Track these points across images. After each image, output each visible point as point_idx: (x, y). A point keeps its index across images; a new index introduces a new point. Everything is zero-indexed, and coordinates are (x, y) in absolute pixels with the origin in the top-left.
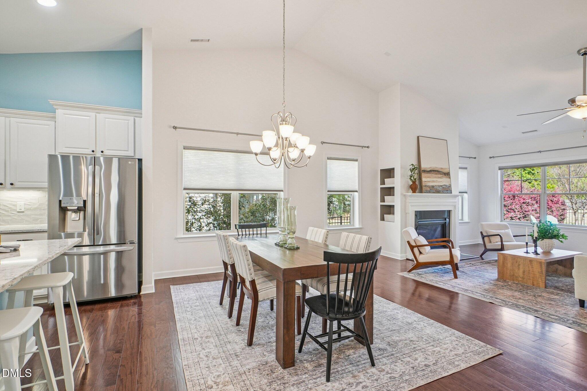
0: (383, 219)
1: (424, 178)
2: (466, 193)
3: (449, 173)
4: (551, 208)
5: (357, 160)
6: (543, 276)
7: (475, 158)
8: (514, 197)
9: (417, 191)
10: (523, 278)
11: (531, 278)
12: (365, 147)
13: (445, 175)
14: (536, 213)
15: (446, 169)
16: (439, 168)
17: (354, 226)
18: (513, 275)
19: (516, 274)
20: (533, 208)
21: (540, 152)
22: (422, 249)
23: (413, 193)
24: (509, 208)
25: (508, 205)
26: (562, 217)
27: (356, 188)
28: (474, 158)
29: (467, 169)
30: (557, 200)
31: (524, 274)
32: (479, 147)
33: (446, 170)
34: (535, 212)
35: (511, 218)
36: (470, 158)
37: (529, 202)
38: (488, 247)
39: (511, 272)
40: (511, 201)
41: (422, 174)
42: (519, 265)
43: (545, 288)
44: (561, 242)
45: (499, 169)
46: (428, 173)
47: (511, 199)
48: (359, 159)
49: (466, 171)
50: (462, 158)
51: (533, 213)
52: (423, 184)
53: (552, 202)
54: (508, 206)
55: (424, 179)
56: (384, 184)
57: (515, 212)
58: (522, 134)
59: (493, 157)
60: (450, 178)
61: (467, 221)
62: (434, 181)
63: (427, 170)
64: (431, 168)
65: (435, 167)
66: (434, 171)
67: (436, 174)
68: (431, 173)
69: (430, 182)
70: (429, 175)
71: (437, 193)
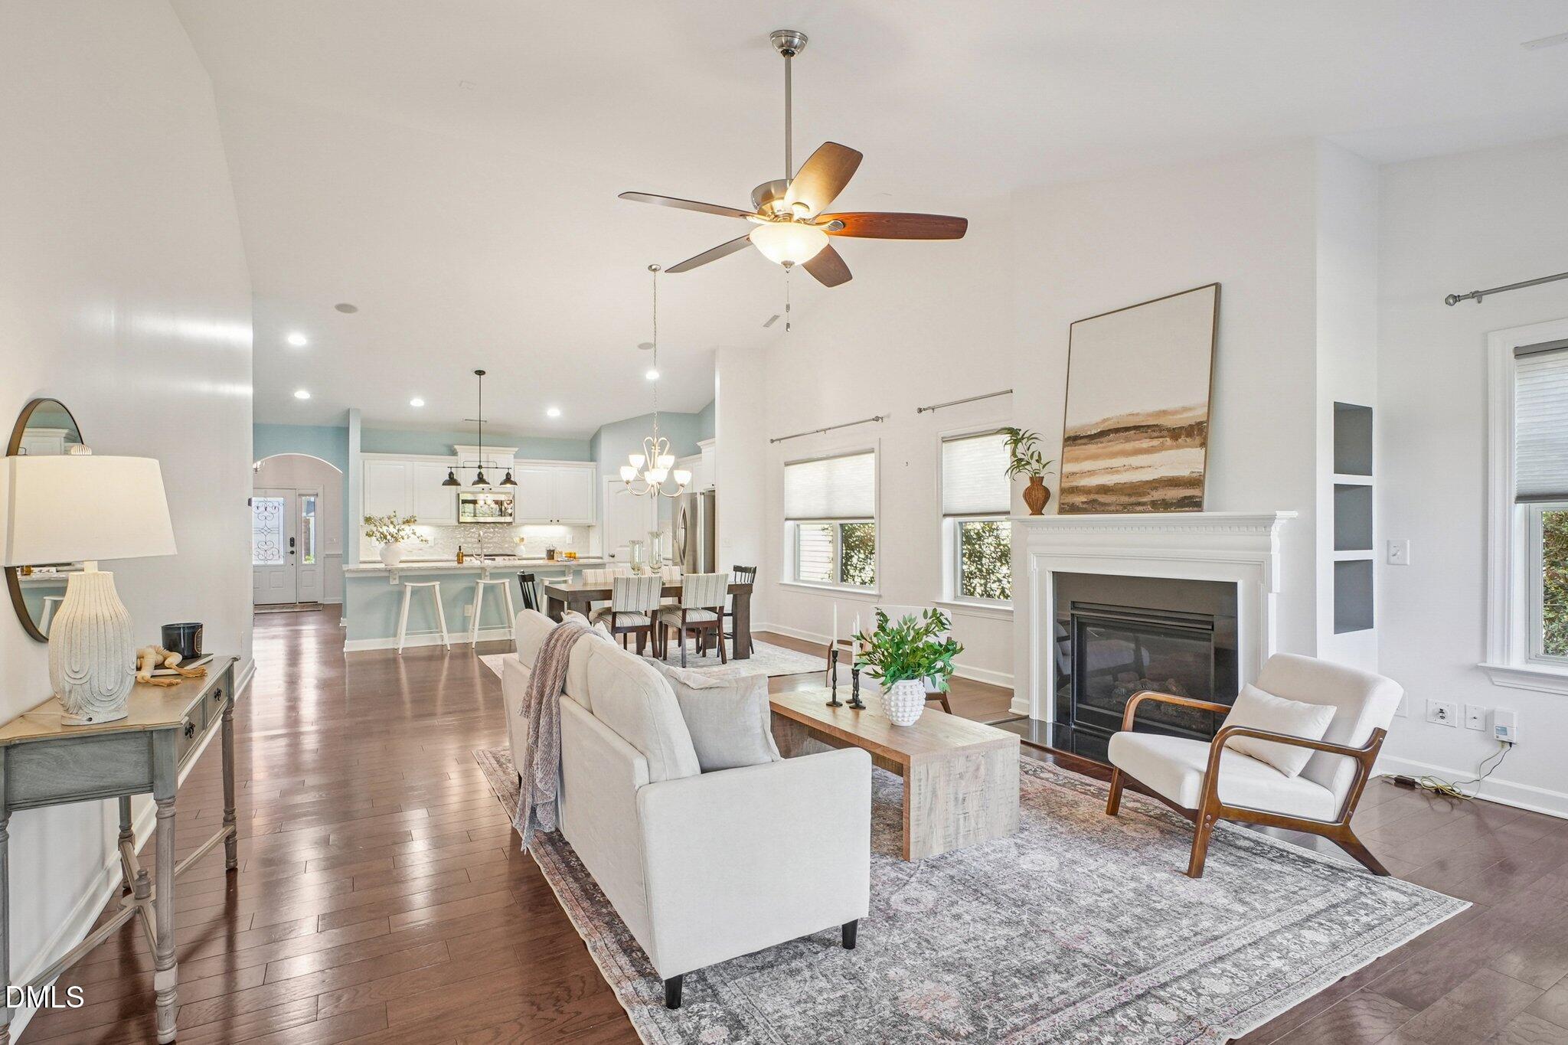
1: (1069, 462)
3: (1203, 424)
9: (1050, 505)
15: (1186, 411)
16: (1147, 414)
23: (1033, 515)
33: (1186, 416)
41: (1066, 449)
46: (1089, 444)
52: (1065, 484)
55: (1066, 468)
60: (1206, 444)
62: (1111, 470)
63: (1089, 433)
64: (1106, 424)
65: (1128, 411)
66: (1117, 430)
67: (1127, 440)
68: (1102, 440)
69: (1091, 473)
70: (1092, 448)
71: (1117, 512)
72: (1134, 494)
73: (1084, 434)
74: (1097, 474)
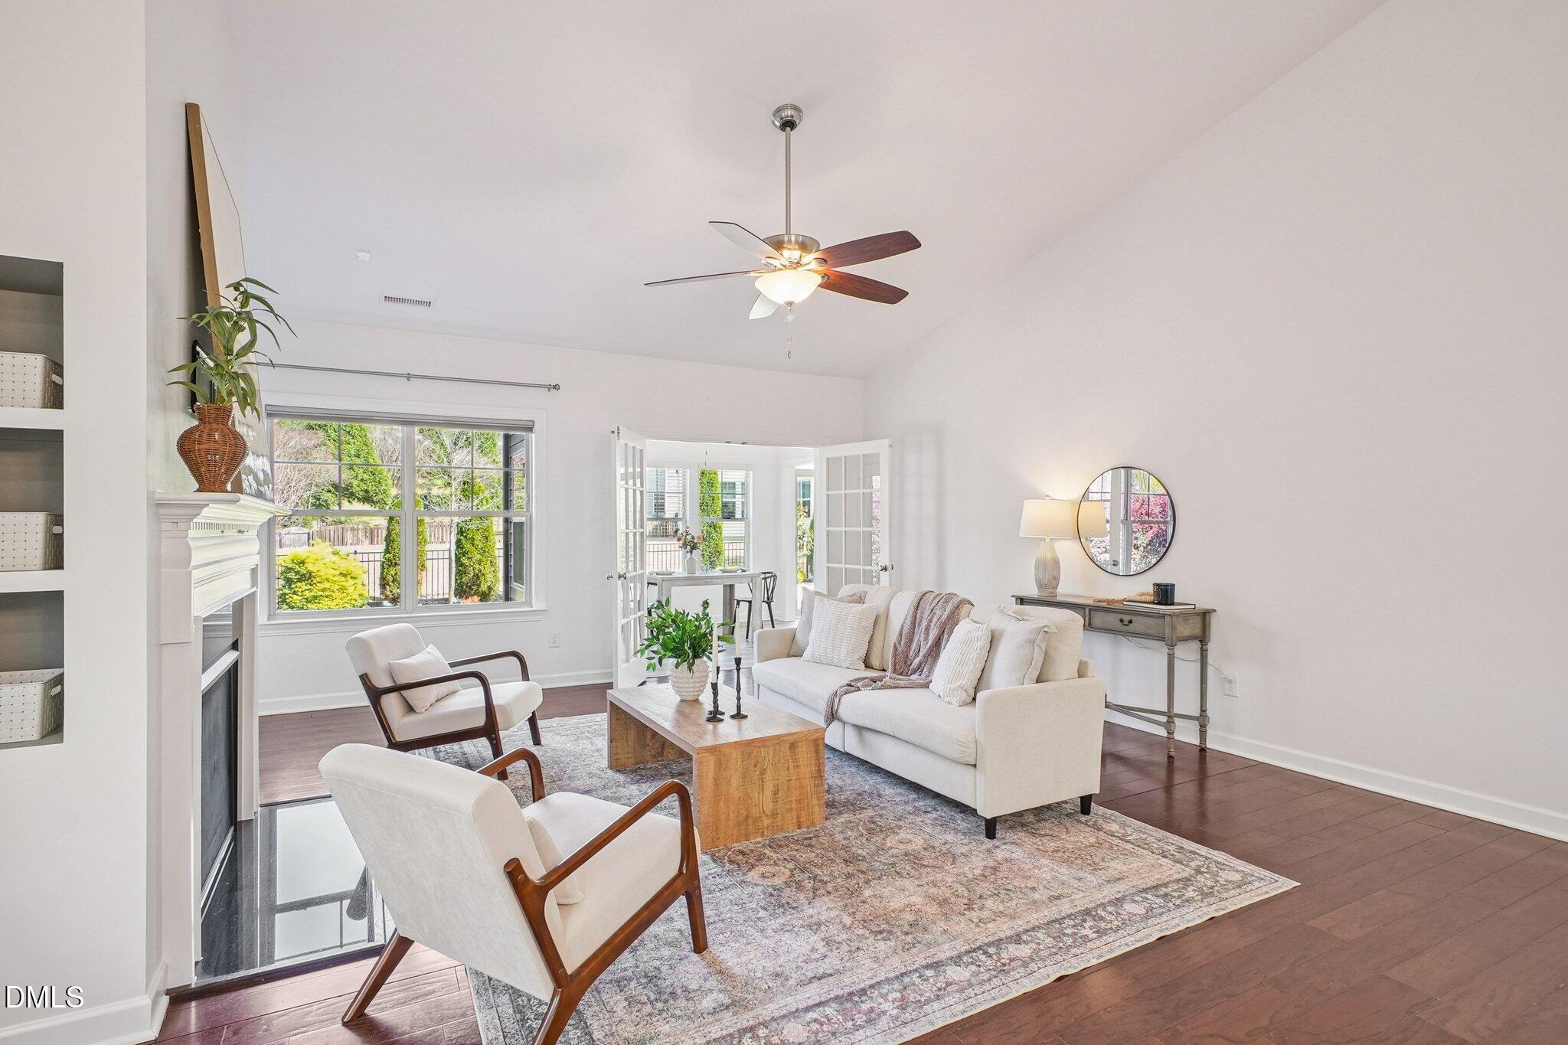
10: (774, 815)
11: (794, 806)
18: (747, 817)
19: (753, 811)
23: (203, 491)
31: (775, 801)
39: (738, 812)
42: (763, 773)
45: (268, 415)
58: (384, 301)
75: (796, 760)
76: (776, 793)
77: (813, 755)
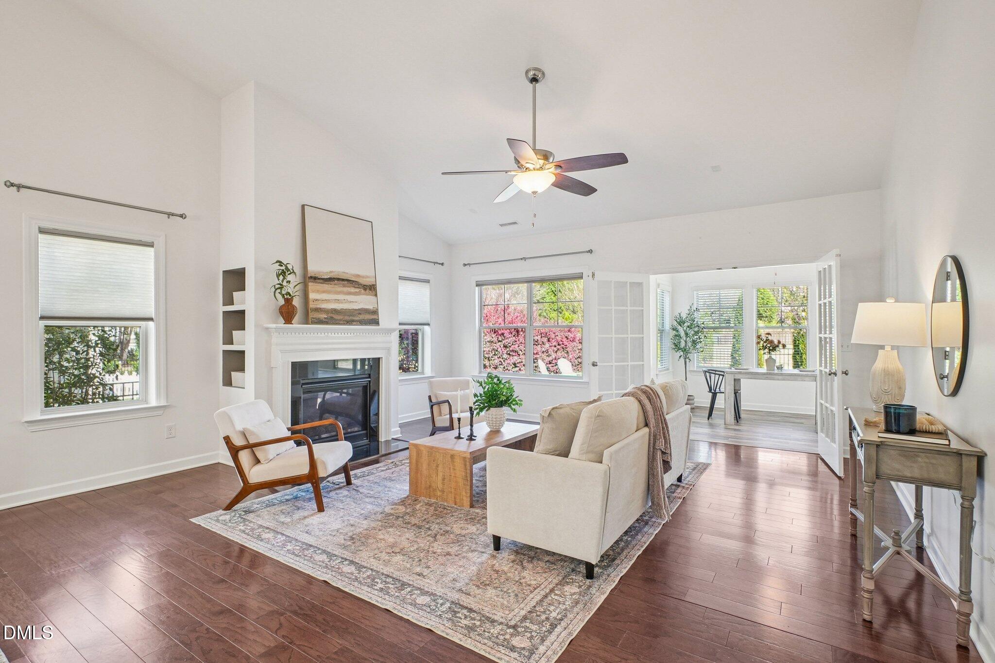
0: (228, 382)
1: (313, 292)
2: (428, 324)
3: (373, 285)
4: (566, 348)
5: (151, 245)
6: (468, 485)
7: (442, 264)
8: (518, 331)
9: (296, 319)
10: (443, 491)
11: (453, 490)
12: (177, 215)
13: (365, 289)
14: (547, 356)
15: (368, 277)
16: (351, 274)
17: (147, 404)
18: (430, 486)
19: (433, 485)
20: (543, 349)
21: (524, 259)
22: (259, 452)
23: (284, 324)
24: (511, 349)
25: (509, 345)
26: (579, 360)
27: (151, 312)
28: (440, 264)
29: (429, 282)
30: (572, 336)
31: (443, 484)
32: (450, 246)
33: (368, 280)
34: (547, 354)
35: (515, 364)
36: (435, 263)
37: (538, 340)
38: (438, 425)
39: (426, 482)
40: (514, 338)
41: (310, 284)
42: (437, 466)
43: (471, 507)
44: (515, 411)
45: (477, 285)
46: (324, 283)
47: (514, 336)
48: (160, 242)
49: (429, 286)
50: (412, 260)
51: (544, 356)
52: (312, 305)
53: (567, 339)
54: (510, 347)
55: (312, 296)
56: (232, 303)
57: (519, 355)
58: (500, 227)
59: (469, 264)
60: (376, 295)
61: (430, 375)
62: (337, 301)
63: (323, 277)
64: (332, 274)
65: (343, 271)
66: (338, 279)
67: (344, 286)
68: (331, 283)
69: (327, 301)
70: (326, 287)
71: (344, 324)
72: (351, 315)
73: (320, 277)
74: (330, 302)
75: (454, 466)
76: (444, 479)
77: (463, 466)
